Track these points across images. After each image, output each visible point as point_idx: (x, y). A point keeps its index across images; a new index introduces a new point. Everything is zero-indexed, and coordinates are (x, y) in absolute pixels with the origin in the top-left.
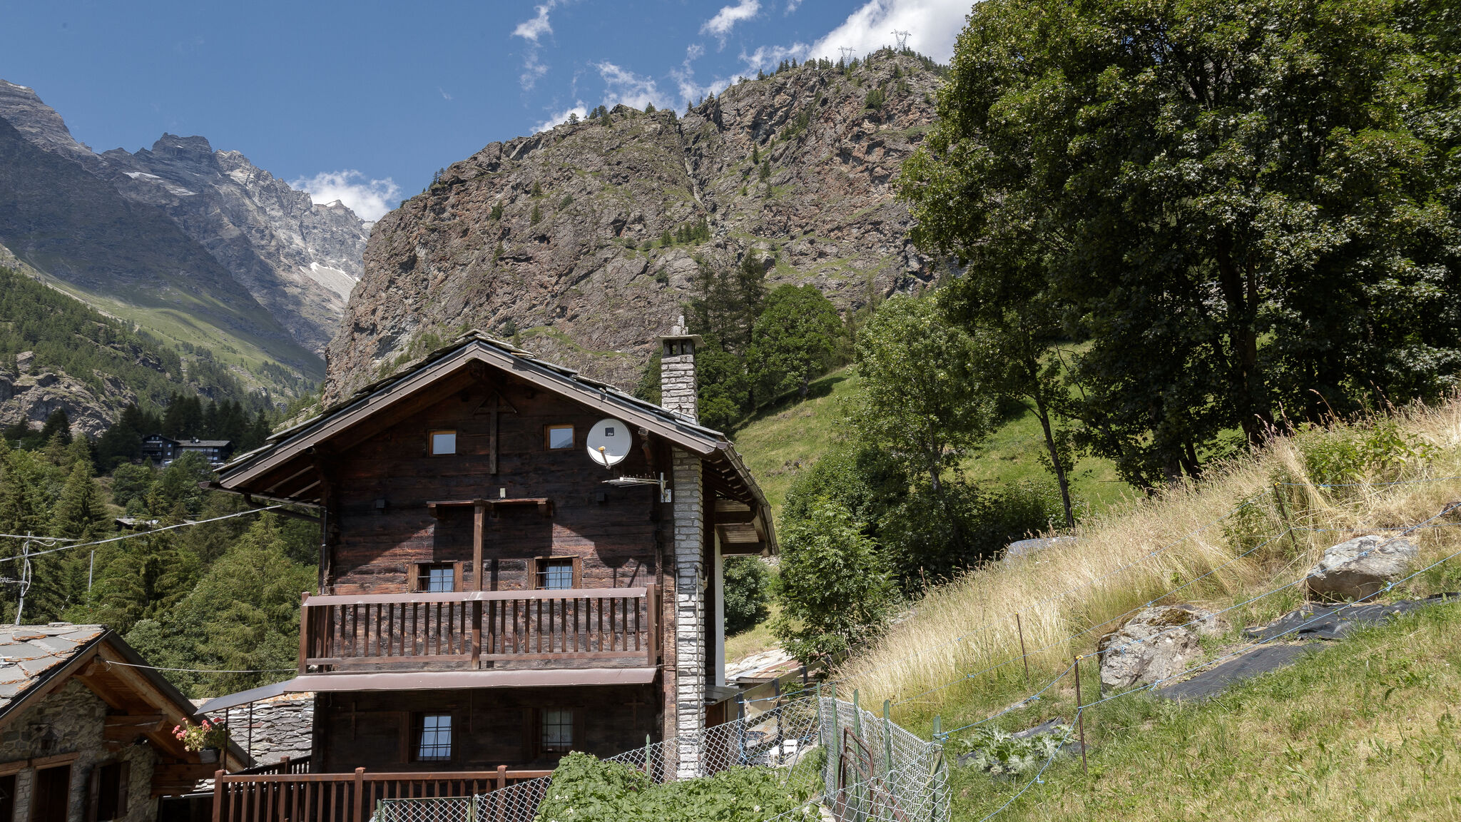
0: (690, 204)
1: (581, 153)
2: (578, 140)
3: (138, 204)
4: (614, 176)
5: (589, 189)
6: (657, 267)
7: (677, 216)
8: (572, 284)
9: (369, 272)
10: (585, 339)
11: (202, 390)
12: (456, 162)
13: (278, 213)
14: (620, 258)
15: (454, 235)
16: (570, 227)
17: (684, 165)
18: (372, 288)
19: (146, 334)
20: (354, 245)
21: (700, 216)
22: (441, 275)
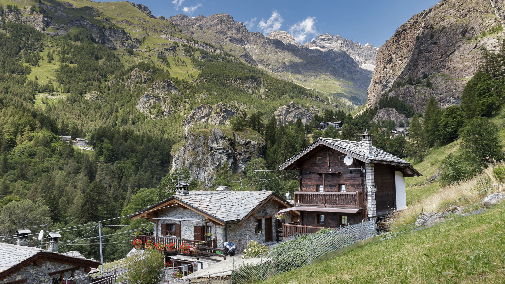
0: (494, 19)
1: (447, 10)
2: (446, 6)
3: (314, 56)
4: (461, 16)
5: (451, 22)
6: (481, 45)
7: (488, 24)
8: (447, 57)
9: (378, 65)
10: (453, 75)
11: (335, 106)
12: (403, 24)
13: (351, 51)
14: (465, 44)
15: (404, 48)
16: (445, 37)
17: (490, 4)
18: (379, 70)
19: (319, 92)
20: (374, 56)
21: (499, 22)
22: (401, 62)
